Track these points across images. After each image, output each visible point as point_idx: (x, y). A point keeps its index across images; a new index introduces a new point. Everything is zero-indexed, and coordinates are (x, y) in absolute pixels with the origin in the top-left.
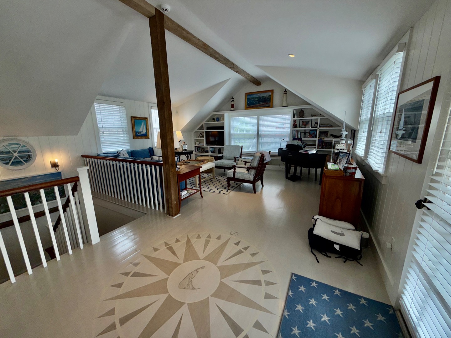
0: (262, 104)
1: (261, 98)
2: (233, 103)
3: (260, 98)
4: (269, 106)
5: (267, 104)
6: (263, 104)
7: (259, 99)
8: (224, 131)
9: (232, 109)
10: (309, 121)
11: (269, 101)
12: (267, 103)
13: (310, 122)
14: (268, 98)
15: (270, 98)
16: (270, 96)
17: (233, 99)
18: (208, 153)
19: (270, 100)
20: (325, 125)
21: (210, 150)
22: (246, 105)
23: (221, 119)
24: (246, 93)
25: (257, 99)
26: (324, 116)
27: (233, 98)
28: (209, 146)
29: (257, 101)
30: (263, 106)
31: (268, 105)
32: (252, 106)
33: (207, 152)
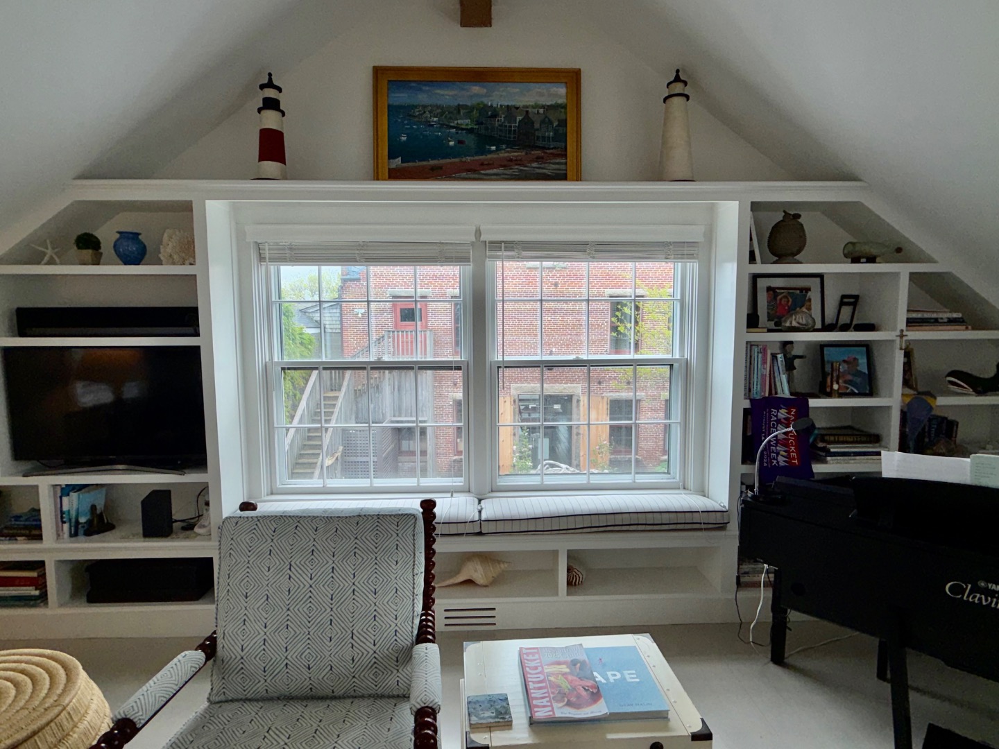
0: (503, 155)
1: (495, 115)
2: (270, 120)
3: (486, 114)
4: (562, 177)
5: (538, 159)
6: (518, 162)
7: (479, 123)
8: (196, 350)
9: (271, 166)
10: (808, 290)
11: (555, 139)
12: (538, 153)
13: (814, 296)
14: (546, 122)
15: (563, 123)
16: (564, 107)
17: (270, 93)
18: (39, 537)
19: (561, 137)
20: (926, 315)
21: (62, 516)
22: (385, 151)
23: (169, 246)
24: (378, 72)
25: (465, 122)
26: (930, 260)
27: (270, 84)
28: (45, 484)
29: (470, 131)
30: (516, 169)
31: (550, 168)
32: (433, 168)
33: (33, 531)
